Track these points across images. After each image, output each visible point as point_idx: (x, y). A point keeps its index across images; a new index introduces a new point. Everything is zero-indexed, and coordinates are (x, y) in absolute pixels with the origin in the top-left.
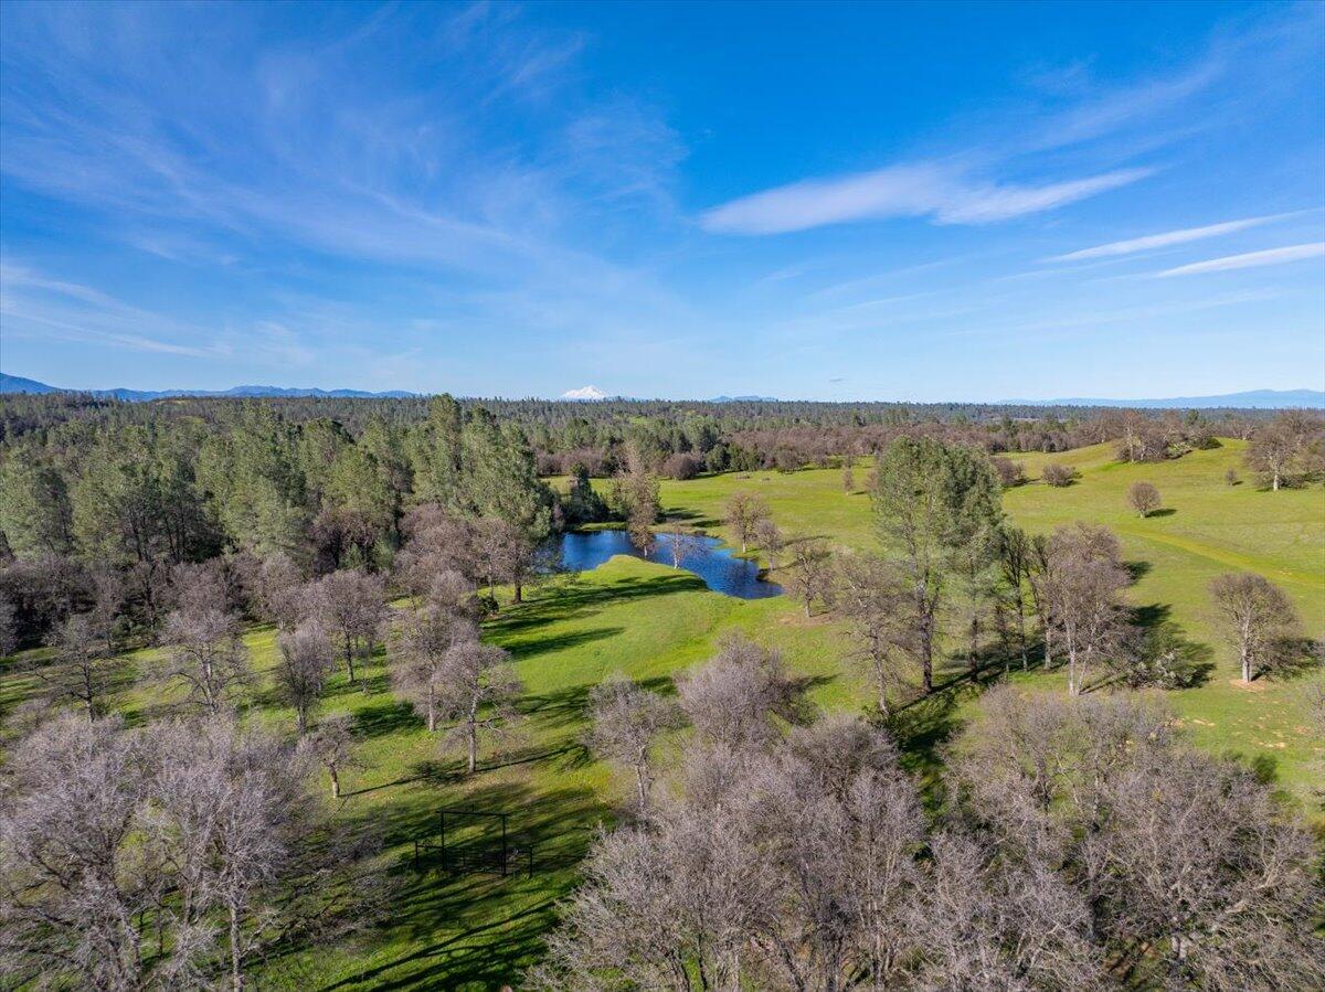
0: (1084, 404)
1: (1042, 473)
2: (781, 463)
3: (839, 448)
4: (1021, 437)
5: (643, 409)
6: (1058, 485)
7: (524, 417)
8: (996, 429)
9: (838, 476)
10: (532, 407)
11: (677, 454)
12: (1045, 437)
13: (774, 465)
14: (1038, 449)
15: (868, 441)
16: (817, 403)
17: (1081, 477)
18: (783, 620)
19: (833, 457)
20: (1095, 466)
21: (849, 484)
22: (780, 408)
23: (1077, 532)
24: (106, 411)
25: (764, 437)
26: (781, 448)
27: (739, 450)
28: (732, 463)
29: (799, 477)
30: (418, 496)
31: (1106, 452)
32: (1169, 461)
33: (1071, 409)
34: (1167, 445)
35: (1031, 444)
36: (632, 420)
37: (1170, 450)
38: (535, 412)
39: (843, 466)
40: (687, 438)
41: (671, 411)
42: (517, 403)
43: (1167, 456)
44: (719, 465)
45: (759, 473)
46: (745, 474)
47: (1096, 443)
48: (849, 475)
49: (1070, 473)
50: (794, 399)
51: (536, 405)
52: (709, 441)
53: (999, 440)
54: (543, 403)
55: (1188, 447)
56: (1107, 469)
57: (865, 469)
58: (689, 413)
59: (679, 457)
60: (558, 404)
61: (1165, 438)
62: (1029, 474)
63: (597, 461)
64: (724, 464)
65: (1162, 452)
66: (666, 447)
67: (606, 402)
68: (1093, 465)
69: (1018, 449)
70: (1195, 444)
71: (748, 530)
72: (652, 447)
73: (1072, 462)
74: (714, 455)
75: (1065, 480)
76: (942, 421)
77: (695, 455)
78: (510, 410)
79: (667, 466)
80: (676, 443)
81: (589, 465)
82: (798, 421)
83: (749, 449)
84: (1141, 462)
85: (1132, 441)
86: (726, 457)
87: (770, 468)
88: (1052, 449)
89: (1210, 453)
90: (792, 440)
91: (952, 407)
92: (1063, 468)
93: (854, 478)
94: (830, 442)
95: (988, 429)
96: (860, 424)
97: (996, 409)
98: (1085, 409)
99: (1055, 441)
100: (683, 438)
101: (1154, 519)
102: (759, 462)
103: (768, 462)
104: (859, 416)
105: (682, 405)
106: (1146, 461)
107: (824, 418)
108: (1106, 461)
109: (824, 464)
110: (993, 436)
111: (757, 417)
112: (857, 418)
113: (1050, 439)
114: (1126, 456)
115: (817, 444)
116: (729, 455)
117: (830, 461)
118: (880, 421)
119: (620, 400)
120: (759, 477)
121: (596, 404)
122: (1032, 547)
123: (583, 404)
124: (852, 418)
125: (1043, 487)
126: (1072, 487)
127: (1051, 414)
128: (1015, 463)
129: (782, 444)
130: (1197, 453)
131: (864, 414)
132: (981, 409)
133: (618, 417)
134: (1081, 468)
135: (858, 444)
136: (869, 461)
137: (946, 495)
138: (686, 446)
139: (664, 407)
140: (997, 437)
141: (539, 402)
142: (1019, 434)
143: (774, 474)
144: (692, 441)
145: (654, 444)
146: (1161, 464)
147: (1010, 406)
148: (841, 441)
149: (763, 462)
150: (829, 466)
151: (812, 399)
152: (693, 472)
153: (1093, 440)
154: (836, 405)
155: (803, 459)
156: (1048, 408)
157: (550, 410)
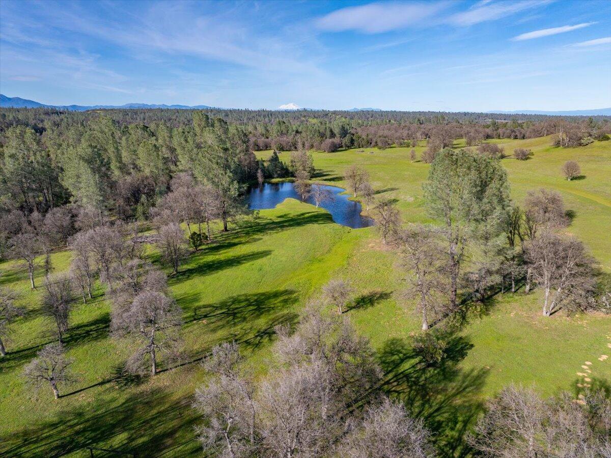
0: (531, 114)
1: (513, 153)
2: (380, 144)
3: (409, 136)
4: (500, 131)
5: (315, 114)
6: (522, 159)
7: (259, 118)
8: (488, 127)
9: (407, 151)
10: (263, 114)
11: (328, 139)
12: (513, 131)
13: (376, 145)
14: (509, 137)
15: (424, 133)
16: (400, 112)
17: (533, 155)
18: (370, 245)
19: (406, 141)
20: (540, 149)
21: (413, 157)
22: (382, 114)
23: (541, 195)
24: (62, 116)
25: (372, 130)
26: (380, 137)
27: (359, 137)
28: (356, 144)
29: (389, 151)
30: (180, 167)
31: (547, 141)
32: (581, 147)
33: (524, 116)
34: (581, 138)
35: (506, 135)
36: (310, 120)
37: (582, 141)
38: (264, 116)
39: (411, 146)
40: (333, 130)
41: (329, 115)
42: (255, 112)
43: (580, 145)
44: (349, 145)
45: (368, 149)
46: (361, 149)
47: (541, 136)
48: (413, 152)
49: (527, 153)
50: (389, 110)
51: (265, 113)
52: (344, 132)
53: (489, 133)
54: (268, 111)
55: (592, 140)
56: (547, 150)
57: (422, 148)
58: (338, 117)
59: (329, 141)
60: (276, 112)
61: (580, 135)
62: (506, 153)
63: (289, 143)
64: (352, 144)
65: (578, 142)
66: (322, 135)
67: (298, 111)
68: (539, 148)
69: (499, 137)
70: (595, 139)
71: (357, 186)
72: (316, 135)
73: (528, 146)
74: (346, 140)
75: (524, 156)
76: (461, 122)
77: (337, 140)
78: (252, 115)
79: (323, 145)
80: (328, 133)
81: (284, 144)
82: (390, 121)
83: (364, 137)
84: (566, 147)
85: (561, 135)
86: (352, 141)
87: (374, 146)
88: (516, 137)
89: (604, 143)
90: (386, 132)
91: (465, 114)
92: (525, 149)
93: (416, 154)
94: (405, 133)
95: (484, 127)
96: (420, 123)
97: (487, 115)
98: (530, 115)
99: (517, 133)
100: (331, 131)
101: (576, 182)
102: (369, 143)
103: (373, 144)
104: (420, 119)
105: (335, 113)
106: (568, 147)
107: (403, 120)
108: (547, 146)
109: (401, 145)
110: (487, 130)
111: (370, 119)
112: (419, 120)
113: (515, 132)
114: (558, 144)
115: (398, 134)
116: (354, 140)
117: (404, 143)
118: (430, 121)
119: (305, 110)
120: (368, 151)
121: (294, 112)
122: (524, 217)
123: (287, 112)
124: (417, 120)
125: (513, 160)
126: (528, 161)
127: (514, 118)
128: (500, 146)
129: (381, 134)
130: (597, 143)
131: (422, 118)
132: (480, 115)
133: (304, 118)
134: (534, 150)
135: (418, 134)
136: (424, 143)
137: (474, 190)
138: (333, 135)
139: (326, 114)
140: (489, 131)
141: (266, 111)
142: (500, 129)
143: (376, 150)
144: (335, 132)
145: (317, 134)
146: (577, 149)
147: (494, 114)
148: (410, 133)
149: (371, 143)
150: (404, 145)
151: (398, 110)
152: (335, 149)
153: (538, 134)
154: (409, 113)
155: (390, 142)
156: (513, 115)
157: (271, 115)
